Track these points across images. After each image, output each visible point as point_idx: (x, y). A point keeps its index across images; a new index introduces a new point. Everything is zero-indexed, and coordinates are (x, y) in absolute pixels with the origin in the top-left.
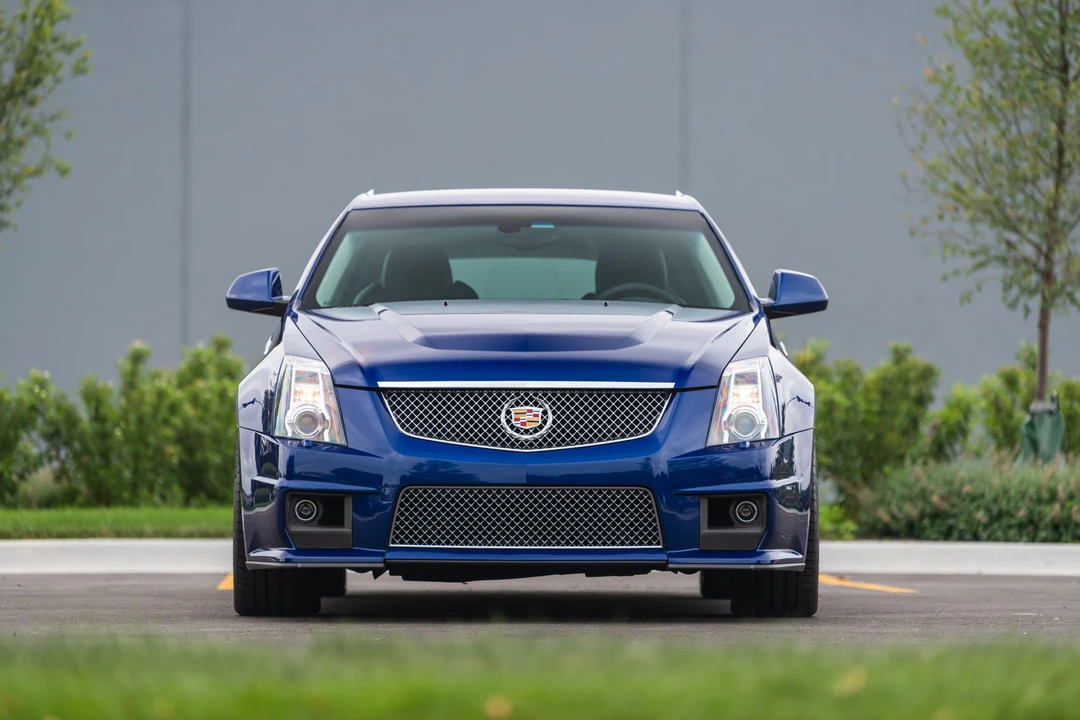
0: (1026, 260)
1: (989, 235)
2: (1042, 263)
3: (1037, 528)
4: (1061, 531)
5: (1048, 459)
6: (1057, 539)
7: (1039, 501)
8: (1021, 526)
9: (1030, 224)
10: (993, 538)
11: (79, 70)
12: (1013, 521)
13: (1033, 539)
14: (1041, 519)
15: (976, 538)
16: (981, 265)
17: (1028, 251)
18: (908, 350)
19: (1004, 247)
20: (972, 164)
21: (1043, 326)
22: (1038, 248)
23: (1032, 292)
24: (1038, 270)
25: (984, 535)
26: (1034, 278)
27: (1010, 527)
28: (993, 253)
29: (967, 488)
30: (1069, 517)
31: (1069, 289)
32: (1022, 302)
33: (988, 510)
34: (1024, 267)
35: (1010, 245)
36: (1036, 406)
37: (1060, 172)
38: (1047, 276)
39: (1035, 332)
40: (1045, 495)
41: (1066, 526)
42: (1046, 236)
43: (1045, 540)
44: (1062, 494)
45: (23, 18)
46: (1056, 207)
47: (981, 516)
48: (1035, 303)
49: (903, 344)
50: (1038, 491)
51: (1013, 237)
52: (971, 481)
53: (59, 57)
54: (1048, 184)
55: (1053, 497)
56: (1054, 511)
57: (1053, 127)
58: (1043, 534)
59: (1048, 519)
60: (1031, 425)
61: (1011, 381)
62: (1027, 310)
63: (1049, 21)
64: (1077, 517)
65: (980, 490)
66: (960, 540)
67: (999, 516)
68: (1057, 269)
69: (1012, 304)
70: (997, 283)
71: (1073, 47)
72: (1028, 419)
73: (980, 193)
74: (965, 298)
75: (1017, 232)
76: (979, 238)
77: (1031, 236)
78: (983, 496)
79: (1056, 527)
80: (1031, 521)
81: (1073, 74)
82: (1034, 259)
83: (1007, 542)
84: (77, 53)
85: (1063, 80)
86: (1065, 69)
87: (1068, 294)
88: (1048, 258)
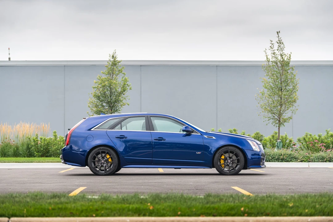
0: (276, 119)
1: (270, 115)
2: (279, 119)
5: (280, 149)
6: (282, 162)
7: (279, 156)
8: (276, 159)
9: (276, 113)
10: (272, 161)
11: (131, 89)
13: (278, 162)
14: (280, 158)
15: (270, 161)
16: (269, 120)
17: (276, 117)
18: (259, 133)
19: (273, 117)
20: (268, 104)
21: (279, 129)
22: (278, 117)
23: (277, 123)
24: (278, 120)
26: (277, 122)
27: (275, 159)
28: (271, 118)
29: (268, 154)
31: (283, 123)
32: (276, 125)
33: (272, 157)
34: (276, 120)
35: (274, 116)
36: (278, 141)
37: (281, 105)
38: (279, 121)
39: (278, 129)
40: (280, 155)
41: (283, 159)
42: (279, 115)
43: (280, 162)
44: (283, 154)
46: (281, 111)
47: (270, 158)
48: (277, 125)
49: (258, 132)
50: (279, 154)
51: (273, 115)
52: (269, 153)
54: (279, 107)
56: (282, 157)
57: (280, 98)
58: (280, 161)
60: (277, 144)
61: (273, 137)
62: (277, 126)
63: (279, 83)
64: (285, 158)
65: (270, 154)
66: (267, 162)
67: (273, 158)
68: (281, 120)
69: (274, 126)
70: (272, 122)
71: (283, 86)
72: (277, 143)
73: (269, 109)
74: (267, 125)
75: (275, 114)
76: (269, 116)
77: (277, 115)
78: (271, 155)
79: (282, 160)
80: (278, 159)
81: (283, 90)
82: (277, 118)
83: (274, 162)
84: (130, 87)
85: (281, 92)
86: (282, 90)
87: (283, 124)
88: (279, 118)
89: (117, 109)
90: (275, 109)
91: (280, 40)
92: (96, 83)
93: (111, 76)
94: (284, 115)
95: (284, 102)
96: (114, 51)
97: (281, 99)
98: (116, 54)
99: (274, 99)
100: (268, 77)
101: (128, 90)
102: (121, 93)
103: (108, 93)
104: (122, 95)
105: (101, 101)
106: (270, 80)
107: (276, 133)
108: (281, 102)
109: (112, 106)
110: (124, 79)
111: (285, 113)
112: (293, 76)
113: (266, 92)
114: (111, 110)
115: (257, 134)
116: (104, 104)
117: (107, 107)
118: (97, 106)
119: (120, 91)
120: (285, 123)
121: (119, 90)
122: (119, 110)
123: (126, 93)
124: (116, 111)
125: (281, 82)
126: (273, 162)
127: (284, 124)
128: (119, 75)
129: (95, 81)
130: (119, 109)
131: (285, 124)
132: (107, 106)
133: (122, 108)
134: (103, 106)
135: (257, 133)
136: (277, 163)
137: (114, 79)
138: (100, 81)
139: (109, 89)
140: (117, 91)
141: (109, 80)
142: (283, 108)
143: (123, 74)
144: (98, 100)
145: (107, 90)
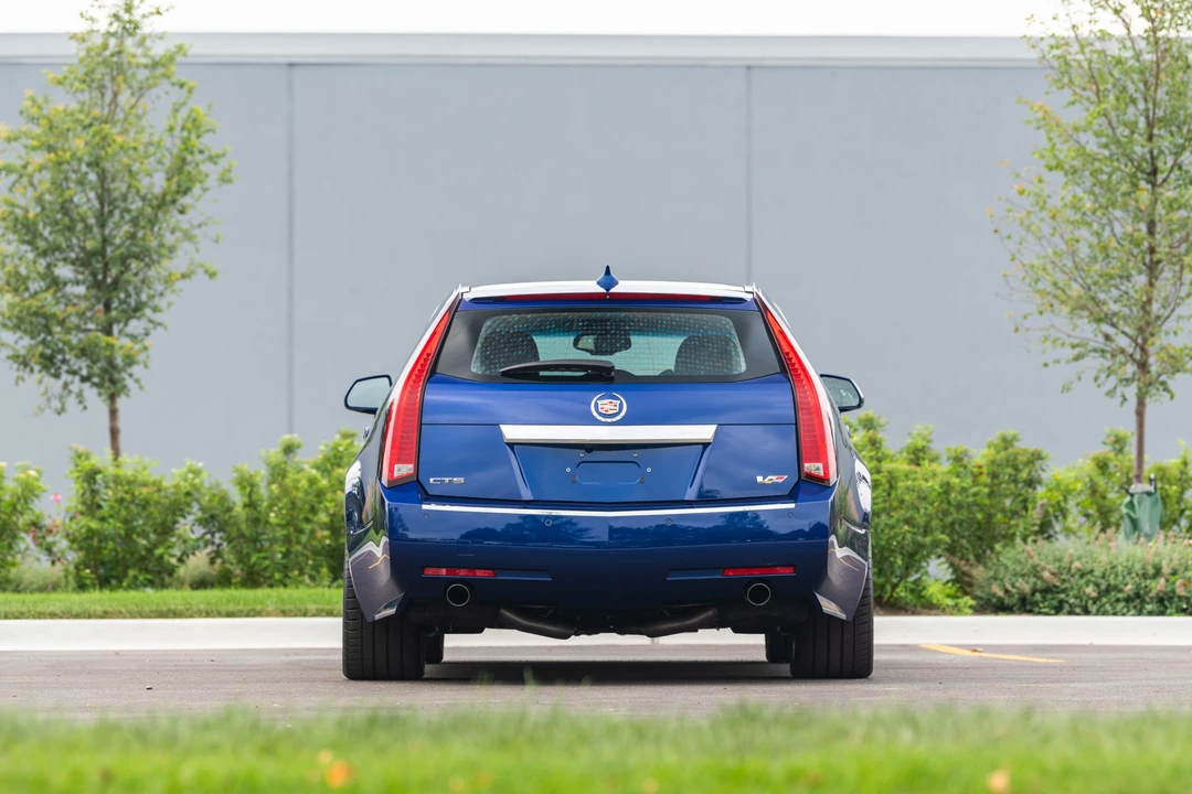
0: (1123, 351)
1: (1087, 330)
2: (1138, 356)
3: (1143, 601)
4: (1165, 604)
5: (1149, 537)
6: (1162, 613)
7: (1145, 576)
8: (1128, 600)
9: (1125, 319)
10: (1101, 612)
11: (225, 180)
12: (1121, 595)
13: (1140, 613)
14: (1147, 593)
15: (1086, 612)
16: (1077, 358)
17: (1123, 342)
18: (1014, 438)
19: (1101, 338)
20: (1070, 264)
21: (1140, 414)
22: (1135, 341)
23: (1127, 381)
24: (1134, 360)
25: (1094, 609)
26: (1131, 369)
27: (1118, 600)
28: (1092, 345)
29: (1077, 564)
30: (1173, 591)
31: (1163, 378)
32: (1119, 390)
33: (1097, 585)
34: (1121, 358)
35: (1107, 337)
36: (1135, 488)
37: (1153, 269)
38: (1143, 366)
39: (1133, 419)
40: (1151, 571)
41: (1170, 599)
42: (1141, 330)
43: (1150, 613)
44: (1166, 570)
45: (171, 129)
46: (1149, 301)
47: (1090, 590)
48: (1132, 391)
49: (1010, 433)
50: (1143, 568)
51: (1106, 329)
52: (1079, 558)
53: (206, 167)
54: (1141, 280)
55: (1158, 572)
56: (1159, 585)
57: (1143, 227)
58: (1149, 607)
59: (1153, 594)
60: (1131, 505)
61: (1102, 466)
62: (1125, 399)
63: (1133, 129)
64: (1181, 591)
65: (1088, 567)
66: (1071, 613)
67: (1108, 591)
68: (1152, 360)
69: (1110, 393)
70: (1093, 373)
71: (1161, 152)
72: (1128, 499)
73: (1076, 290)
74: (1066, 389)
75: (1113, 325)
76: (1077, 333)
77: (1127, 329)
78: (1091, 572)
79: (1161, 600)
80: (1138, 595)
81: (1160, 177)
82: (1130, 350)
83: (1115, 614)
84: (223, 163)
85: (1154, 185)
86: (1155, 172)
87: (1163, 383)
88: (1143, 350)
89: (144, 297)
90: (1115, 293)
92: (16, 139)
93: (108, 98)
94: (1170, 324)
95: (1171, 247)
97: (1151, 232)
99: (1107, 233)
100: (1067, 95)
101: (211, 182)
102: (163, 203)
103: (85, 201)
104: (173, 218)
105: (44, 254)
106: (1076, 116)
107: (1119, 443)
108: (1152, 250)
109: (109, 280)
110: (183, 114)
111: (1180, 317)
113: (1059, 189)
114: (107, 307)
115: (1007, 442)
116: (64, 271)
117: (81, 290)
118: (17, 283)
119: (157, 191)
120: (1178, 375)
121: (157, 183)
122: (155, 309)
123: (199, 205)
124: (136, 310)
125: (1150, 125)
126: (1105, 613)
127: (1171, 384)
128: (151, 94)
129: (4, 129)
130: (157, 301)
131: (1177, 382)
132: (77, 283)
133: (169, 297)
134: (55, 283)
135: (1004, 439)
136: (1131, 621)
137: (120, 115)
138: (37, 131)
139: (92, 177)
140: (143, 192)
141: (91, 125)
142: (1164, 286)
143: (182, 86)
144: (25, 247)
145: (81, 183)
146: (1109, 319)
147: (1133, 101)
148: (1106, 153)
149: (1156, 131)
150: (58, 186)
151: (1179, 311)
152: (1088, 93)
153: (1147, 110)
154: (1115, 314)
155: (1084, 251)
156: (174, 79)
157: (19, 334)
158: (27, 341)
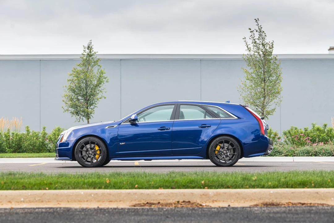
0: (259, 111)
2: (262, 112)
6: (266, 156)
9: (260, 105)
11: (107, 82)
17: (260, 110)
20: (250, 96)
22: (261, 109)
31: (266, 116)
34: (259, 112)
35: (257, 109)
37: (265, 97)
42: (262, 107)
46: (264, 103)
53: (104, 80)
54: (262, 99)
63: (261, 73)
68: (264, 113)
71: (266, 77)
73: (251, 101)
75: (258, 107)
77: (260, 107)
84: (107, 79)
85: (265, 82)
86: (265, 80)
87: (266, 117)
88: (263, 111)
89: (93, 102)
90: (258, 101)
91: (260, 28)
92: (71, 75)
93: (87, 68)
94: (267, 107)
95: (268, 93)
96: (90, 42)
97: (264, 91)
98: (92, 44)
99: (257, 90)
100: (250, 67)
101: (105, 82)
102: (97, 86)
103: (83, 85)
104: (99, 88)
105: (76, 95)
106: (252, 71)
108: (264, 94)
109: (87, 99)
110: (99, 71)
111: (269, 105)
112: (276, 66)
113: (248, 83)
114: (87, 104)
116: (80, 98)
117: (83, 101)
118: (72, 100)
119: (95, 84)
120: (269, 115)
121: (95, 82)
123: (103, 86)
124: (92, 104)
125: (264, 72)
127: (268, 117)
128: (94, 67)
129: (69, 73)
130: (96, 103)
131: (269, 116)
132: (82, 99)
133: (98, 102)
134: (78, 100)
137: (89, 71)
138: (75, 74)
139: (84, 81)
140: (93, 84)
141: (84, 73)
142: (266, 100)
143: (99, 66)
144: (73, 94)
145: (82, 82)
146: (257, 106)
147: (261, 68)
148: (257, 77)
149: (265, 74)
150: (79, 83)
151: (269, 104)
152: (253, 67)
153: (263, 70)
154: (258, 105)
155: (253, 94)
156: (98, 65)
157: (72, 108)
158: (73, 110)
